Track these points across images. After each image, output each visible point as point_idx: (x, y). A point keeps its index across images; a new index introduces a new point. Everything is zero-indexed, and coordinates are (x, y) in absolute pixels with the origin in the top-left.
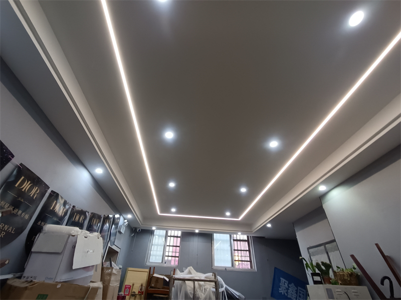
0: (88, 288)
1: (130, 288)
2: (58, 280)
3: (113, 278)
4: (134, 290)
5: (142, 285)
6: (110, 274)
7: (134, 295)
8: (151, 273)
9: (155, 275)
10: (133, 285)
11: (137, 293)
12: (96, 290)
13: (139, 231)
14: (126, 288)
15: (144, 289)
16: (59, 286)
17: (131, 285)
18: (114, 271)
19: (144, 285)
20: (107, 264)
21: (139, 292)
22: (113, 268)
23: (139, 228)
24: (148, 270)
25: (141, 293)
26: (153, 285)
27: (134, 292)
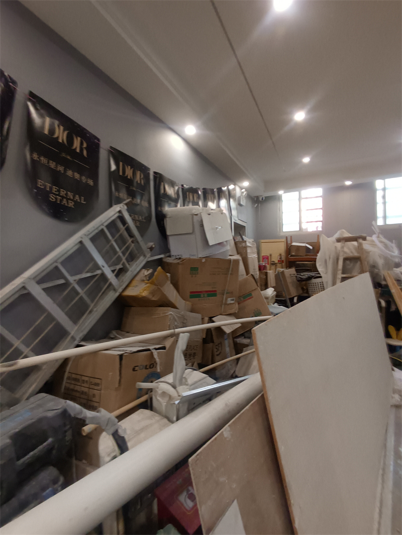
0: (230, 260)
1: (268, 258)
2: (200, 256)
3: (249, 250)
4: (273, 260)
5: (280, 255)
6: (246, 247)
7: (273, 264)
8: (289, 242)
9: (294, 244)
10: (271, 255)
11: (277, 262)
12: (237, 261)
13: (262, 199)
14: (263, 259)
15: (283, 258)
16: (204, 260)
17: (268, 255)
18: (248, 244)
19: (283, 254)
20: (238, 239)
21: (279, 261)
22: (246, 241)
23: (262, 196)
24: (284, 240)
25: (281, 261)
26: (293, 254)
27: (274, 261)
